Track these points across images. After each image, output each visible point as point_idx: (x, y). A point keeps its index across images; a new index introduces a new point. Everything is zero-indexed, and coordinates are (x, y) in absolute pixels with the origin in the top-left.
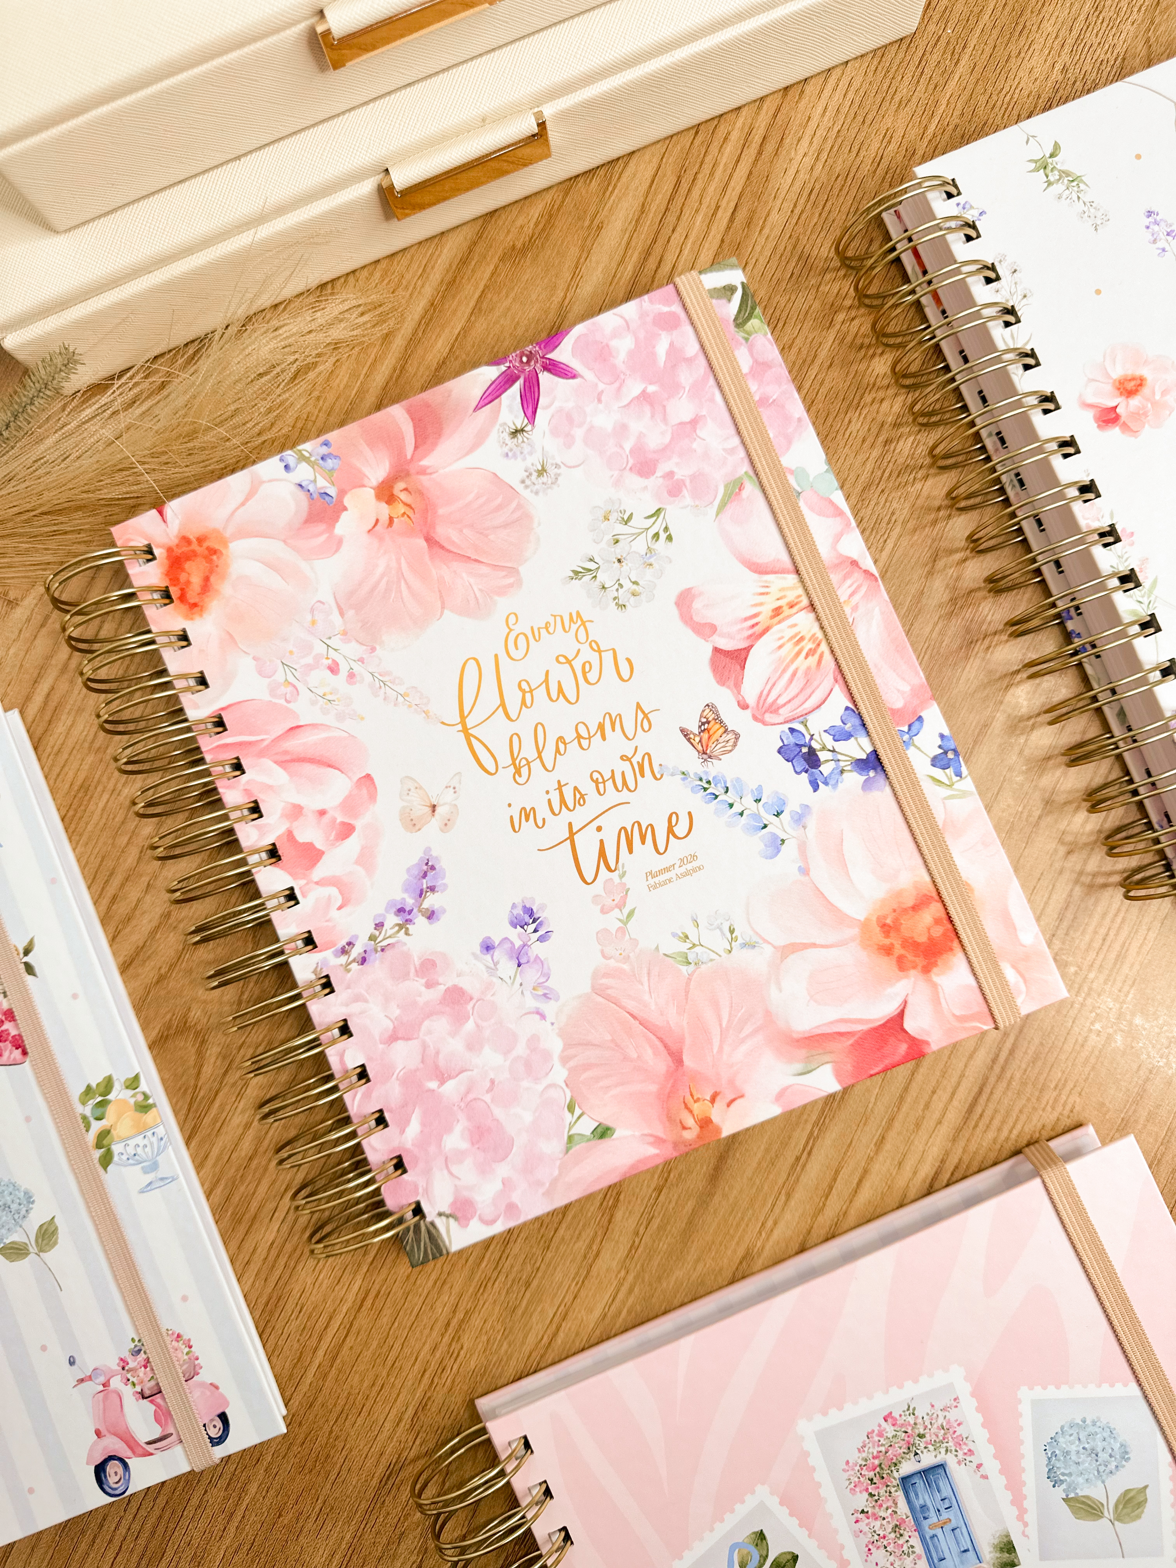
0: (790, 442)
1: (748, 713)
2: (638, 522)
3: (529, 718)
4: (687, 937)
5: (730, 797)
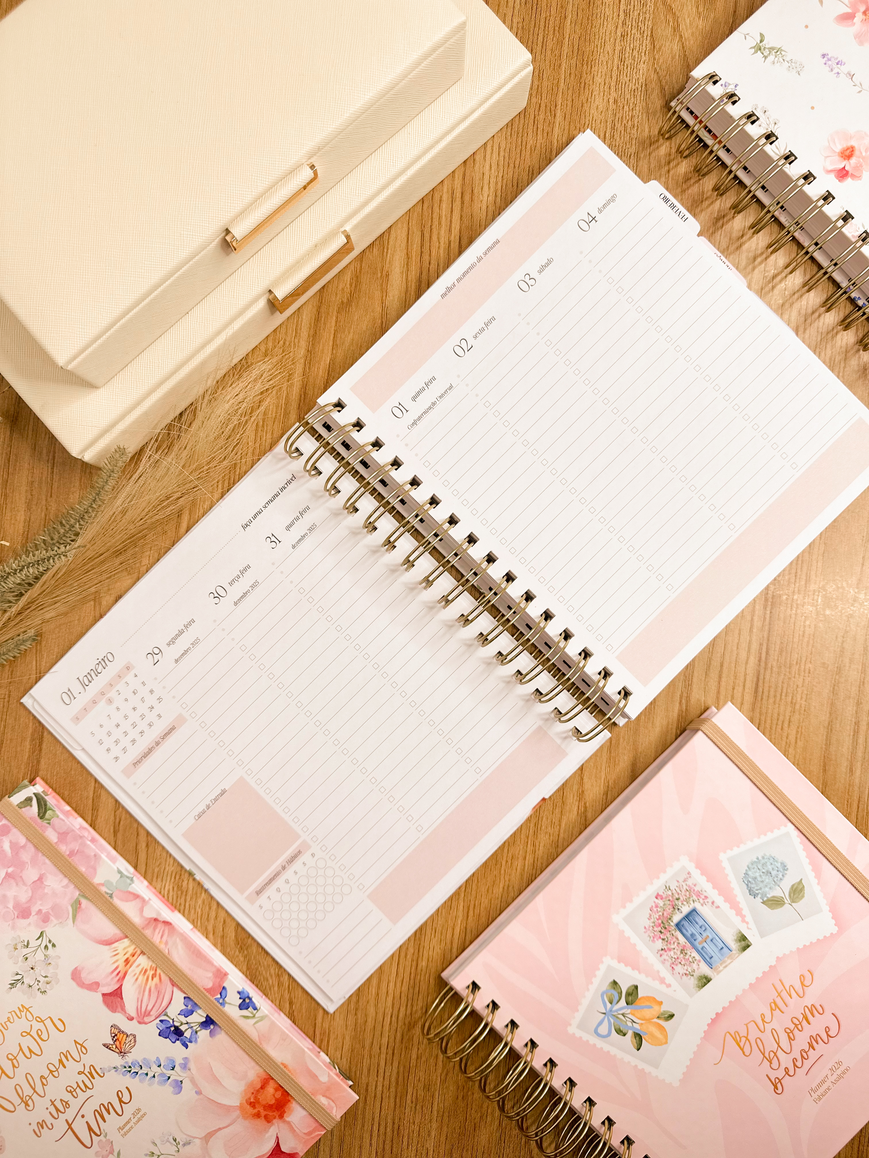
0: (95, 869)
1: (135, 1021)
2: (34, 943)
3: (20, 1072)
4: (153, 1153)
5: (145, 1070)
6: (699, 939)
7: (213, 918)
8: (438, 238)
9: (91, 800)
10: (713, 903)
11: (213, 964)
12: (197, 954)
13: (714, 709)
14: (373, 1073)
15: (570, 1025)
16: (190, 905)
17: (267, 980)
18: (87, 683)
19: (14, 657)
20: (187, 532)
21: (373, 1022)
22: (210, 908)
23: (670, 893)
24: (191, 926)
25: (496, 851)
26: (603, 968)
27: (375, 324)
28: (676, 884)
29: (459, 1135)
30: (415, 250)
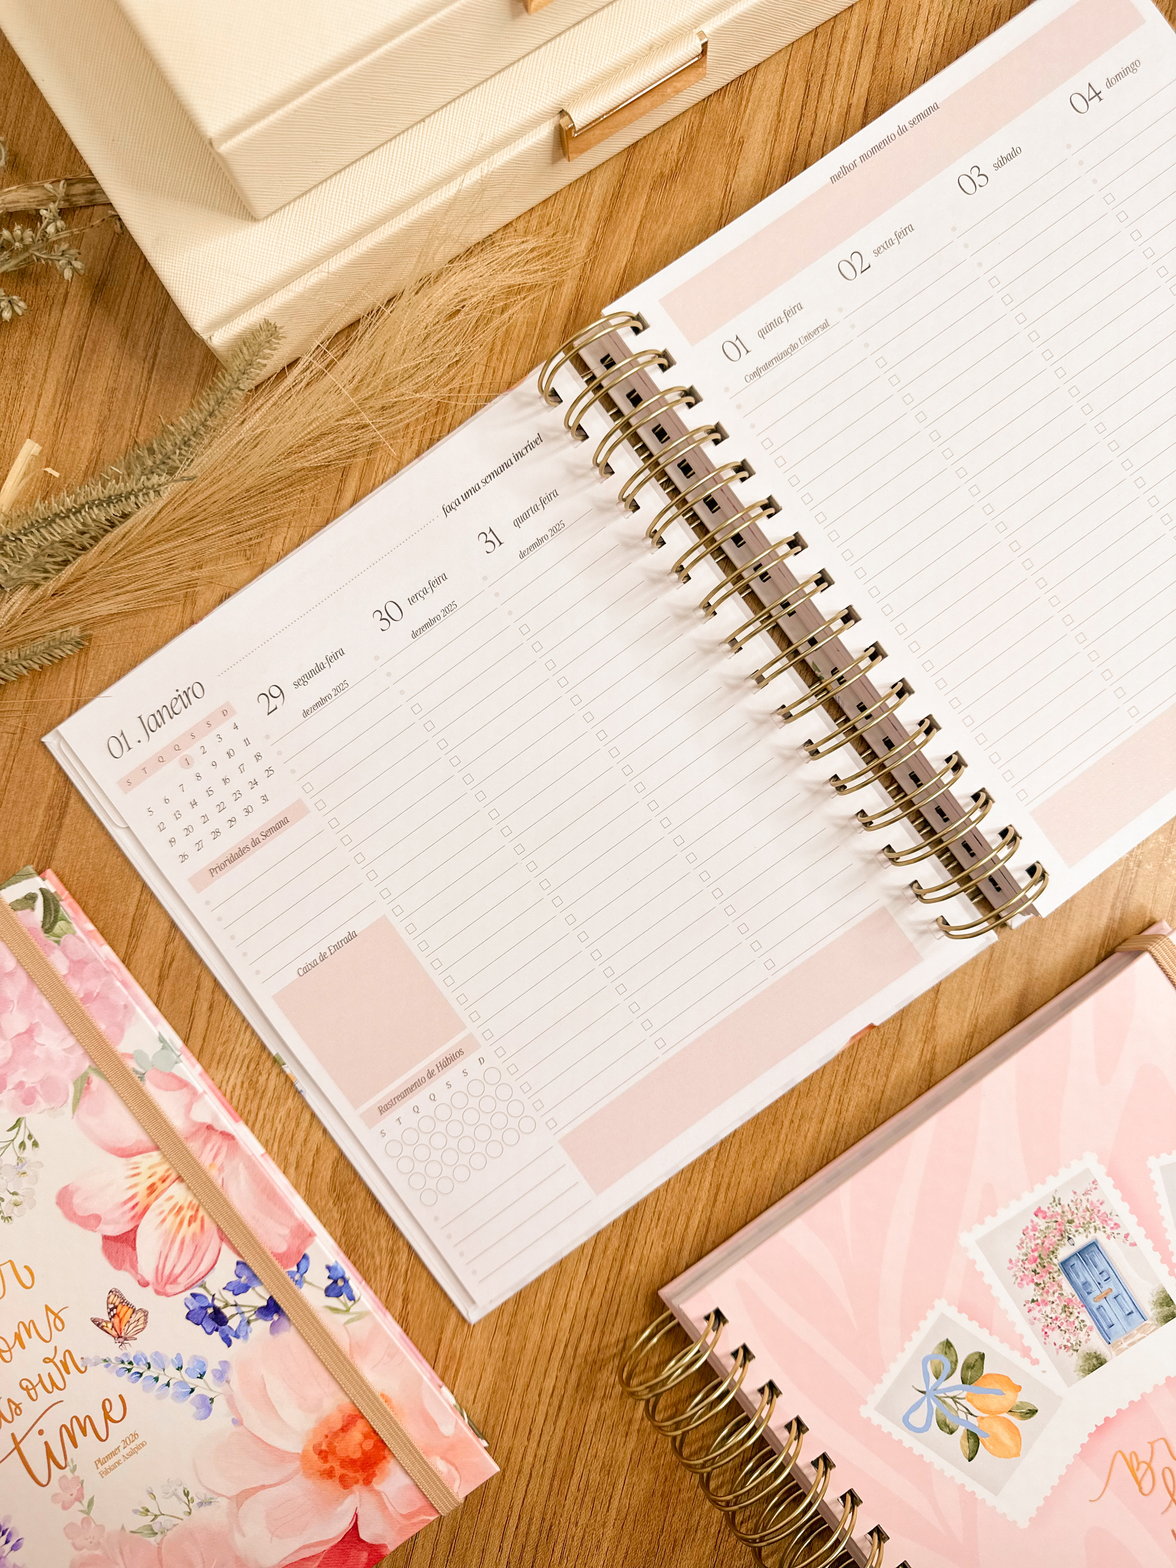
0: (122, 1030)
1: (150, 1289)
4: (147, 1511)
5: (154, 1372)
6: (1096, 1293)
7: (299, 1143)
8: (832, 97)
9: (130, 921)
10: (1127, 1236)
11: (291, 1214)
12: (270, 1194)
13: (1165, 924)
14: (523, 1432)
15: (866, 1403)
16: (265, 1115)
17: (373, 1257)
18: (153, 726)
19: (41, 667)
20: (351, 506)
21: (536, 1350)
22: (297, 1125)
23: (1059, 1209)
24: (263, 1151)
25: (777, 1101)
26: (932, 1316)
27: (709, 216)
28: (1072, 1196)
29: (647, 1554)
30: (791, 109)
